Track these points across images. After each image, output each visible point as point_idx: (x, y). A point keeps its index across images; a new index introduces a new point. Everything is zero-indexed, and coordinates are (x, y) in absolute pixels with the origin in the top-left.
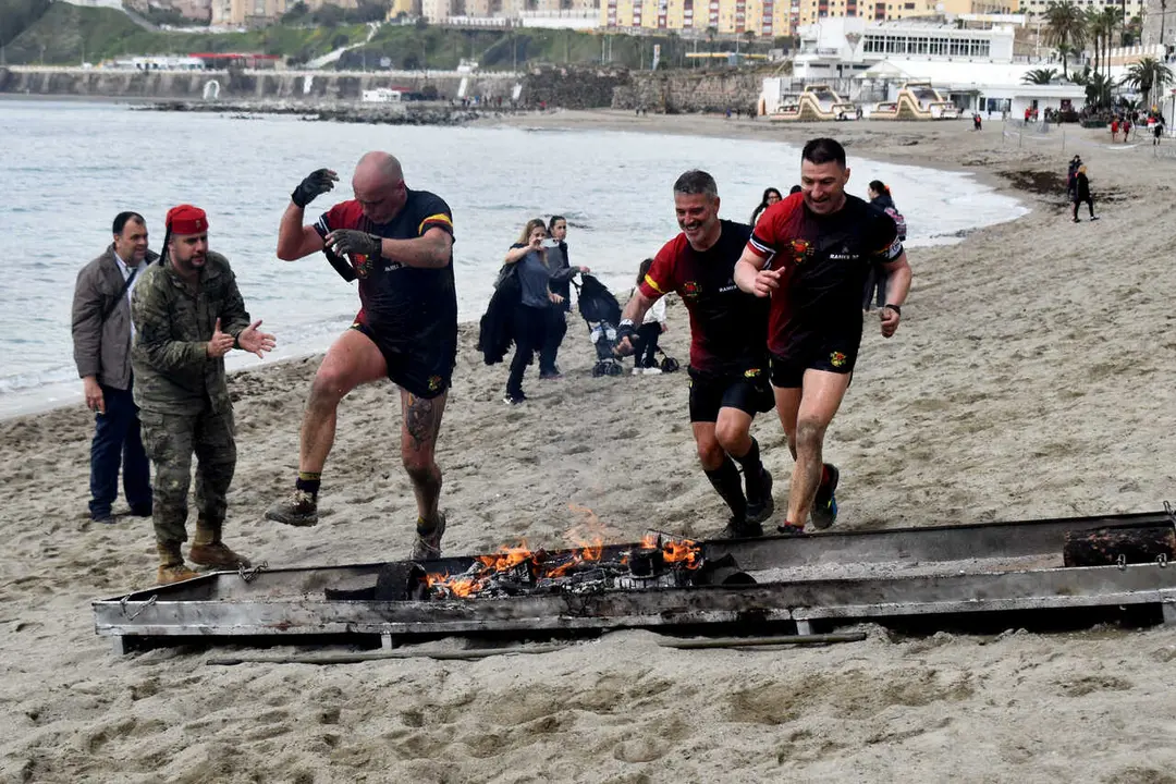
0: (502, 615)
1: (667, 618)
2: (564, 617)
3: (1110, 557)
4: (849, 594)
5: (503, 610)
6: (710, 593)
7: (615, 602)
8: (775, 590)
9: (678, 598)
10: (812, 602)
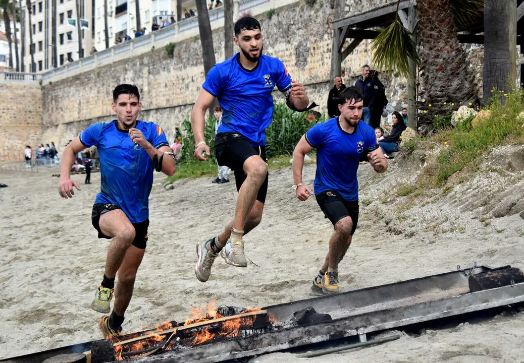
0: (197, 357)
1: (292, 344)
2: (233, 353)
3: (500, 283)
5: (198, 354)
6: (316, 327)
7: (264, 340)
8: (350, 320)
9: (299, 332)
10: (369, 323)
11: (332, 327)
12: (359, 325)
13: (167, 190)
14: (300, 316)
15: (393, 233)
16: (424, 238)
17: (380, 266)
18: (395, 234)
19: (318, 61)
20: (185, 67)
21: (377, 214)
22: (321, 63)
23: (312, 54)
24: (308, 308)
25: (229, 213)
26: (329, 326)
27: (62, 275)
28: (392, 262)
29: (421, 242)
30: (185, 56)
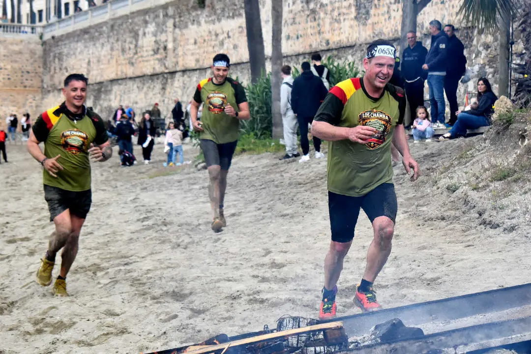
4: (493, 332)
6: (405, 344)
8: (447, 336)
9: (382, 350)
10: (470, 340)
11: (425, 345)
12: (459, 341)
13: (199, 170)
14: (384, 330)
15: (488, 227)
16: (528, 233)
17: (475, 267)
18: (491, 228)
19: (383, 15)
20: (219, 20)
21: (466, 203)
22: (387, 16)
23: (376, 5)
24: (395, 319)
25: (280, 199)
26: (421, 343)
27: (75, 273)
28: (490, 262)
29: (524, 239)
30: (218, 6)
